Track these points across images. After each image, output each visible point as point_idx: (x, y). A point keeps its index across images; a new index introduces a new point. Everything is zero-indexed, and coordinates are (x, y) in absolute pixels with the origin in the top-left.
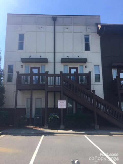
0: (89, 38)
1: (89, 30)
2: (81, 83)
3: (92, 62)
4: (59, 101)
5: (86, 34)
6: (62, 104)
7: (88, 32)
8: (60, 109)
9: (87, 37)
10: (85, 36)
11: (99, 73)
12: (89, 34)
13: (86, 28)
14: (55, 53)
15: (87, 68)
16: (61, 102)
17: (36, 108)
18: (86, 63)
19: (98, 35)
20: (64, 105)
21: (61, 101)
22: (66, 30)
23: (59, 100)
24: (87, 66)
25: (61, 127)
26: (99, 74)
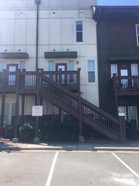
0: (82, 25)
1: (82, 15)
2: (71, 83)
3: (85, 57)
4: (34, 107)
5: (78, 19)
6: (37, 111)
7: (81, 17)
8: (35, 117)
9: (80, 24)
10: (76, 22)
11: (94, 70)
12: (82, 19)
13: (79, 12)
14: (37, 45)
15: (78, 64)
16: (37, 108)
17: (12, 116)
18: (77, 58)
19: (94, 21)
20: (40, 112)
21: (37, 106)
22: (53, 15)
23: (34, 105)
24: (78, 62)
25: (34, 141)
26: (94, 72)
